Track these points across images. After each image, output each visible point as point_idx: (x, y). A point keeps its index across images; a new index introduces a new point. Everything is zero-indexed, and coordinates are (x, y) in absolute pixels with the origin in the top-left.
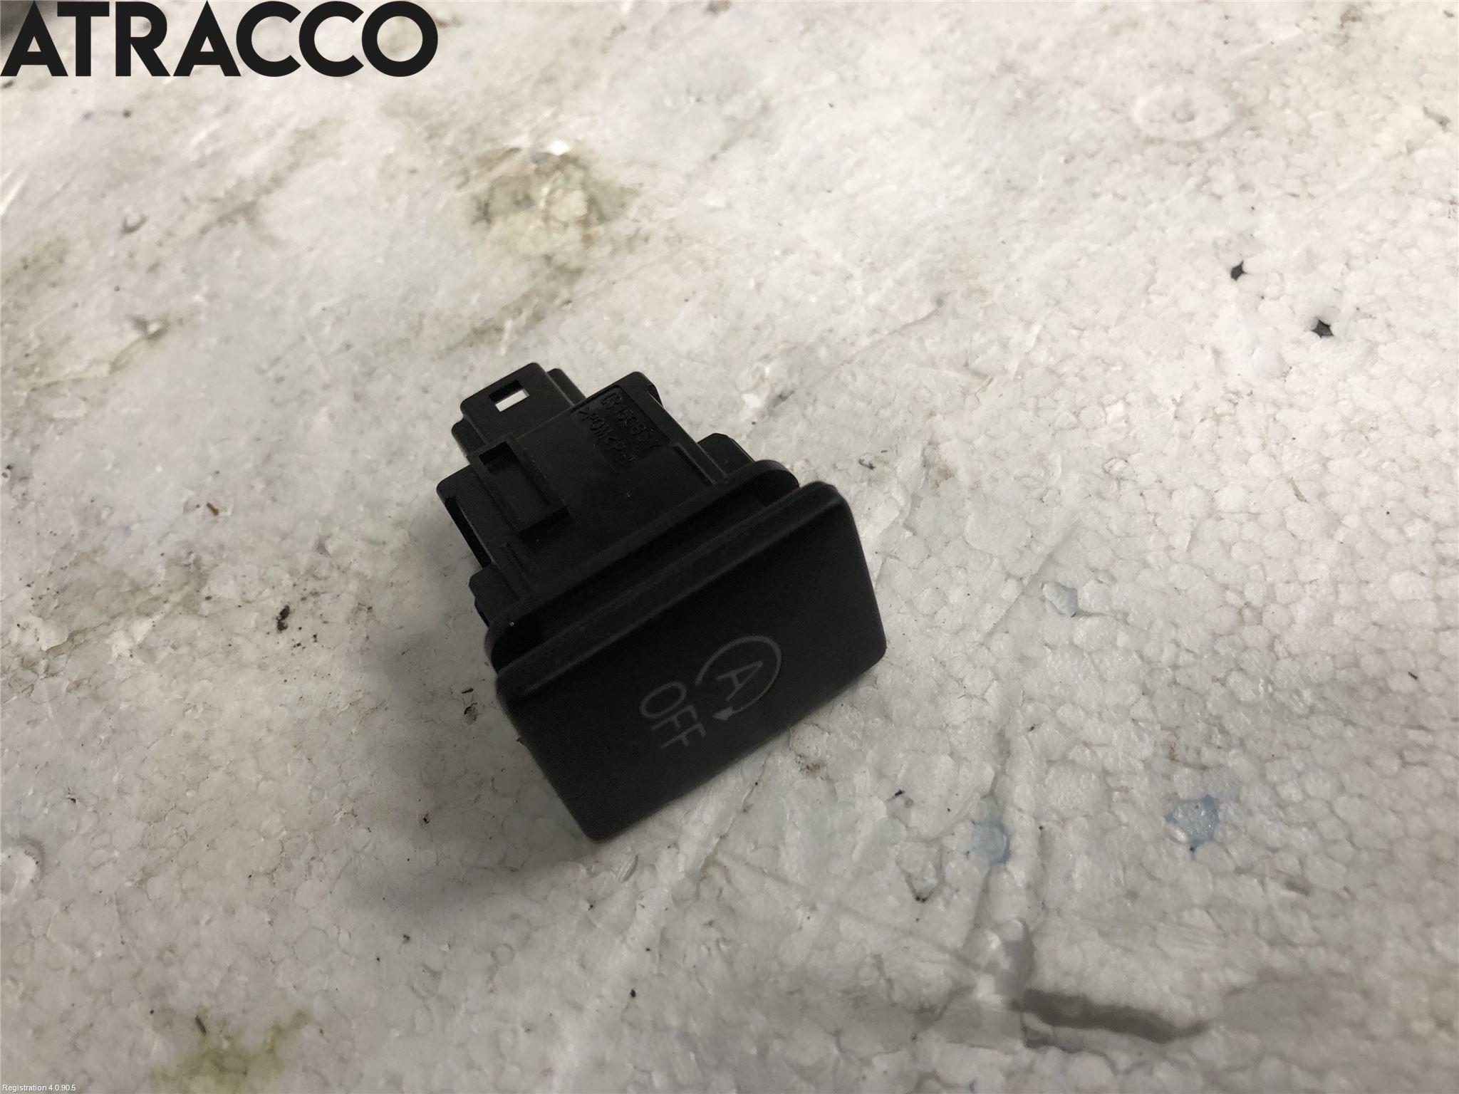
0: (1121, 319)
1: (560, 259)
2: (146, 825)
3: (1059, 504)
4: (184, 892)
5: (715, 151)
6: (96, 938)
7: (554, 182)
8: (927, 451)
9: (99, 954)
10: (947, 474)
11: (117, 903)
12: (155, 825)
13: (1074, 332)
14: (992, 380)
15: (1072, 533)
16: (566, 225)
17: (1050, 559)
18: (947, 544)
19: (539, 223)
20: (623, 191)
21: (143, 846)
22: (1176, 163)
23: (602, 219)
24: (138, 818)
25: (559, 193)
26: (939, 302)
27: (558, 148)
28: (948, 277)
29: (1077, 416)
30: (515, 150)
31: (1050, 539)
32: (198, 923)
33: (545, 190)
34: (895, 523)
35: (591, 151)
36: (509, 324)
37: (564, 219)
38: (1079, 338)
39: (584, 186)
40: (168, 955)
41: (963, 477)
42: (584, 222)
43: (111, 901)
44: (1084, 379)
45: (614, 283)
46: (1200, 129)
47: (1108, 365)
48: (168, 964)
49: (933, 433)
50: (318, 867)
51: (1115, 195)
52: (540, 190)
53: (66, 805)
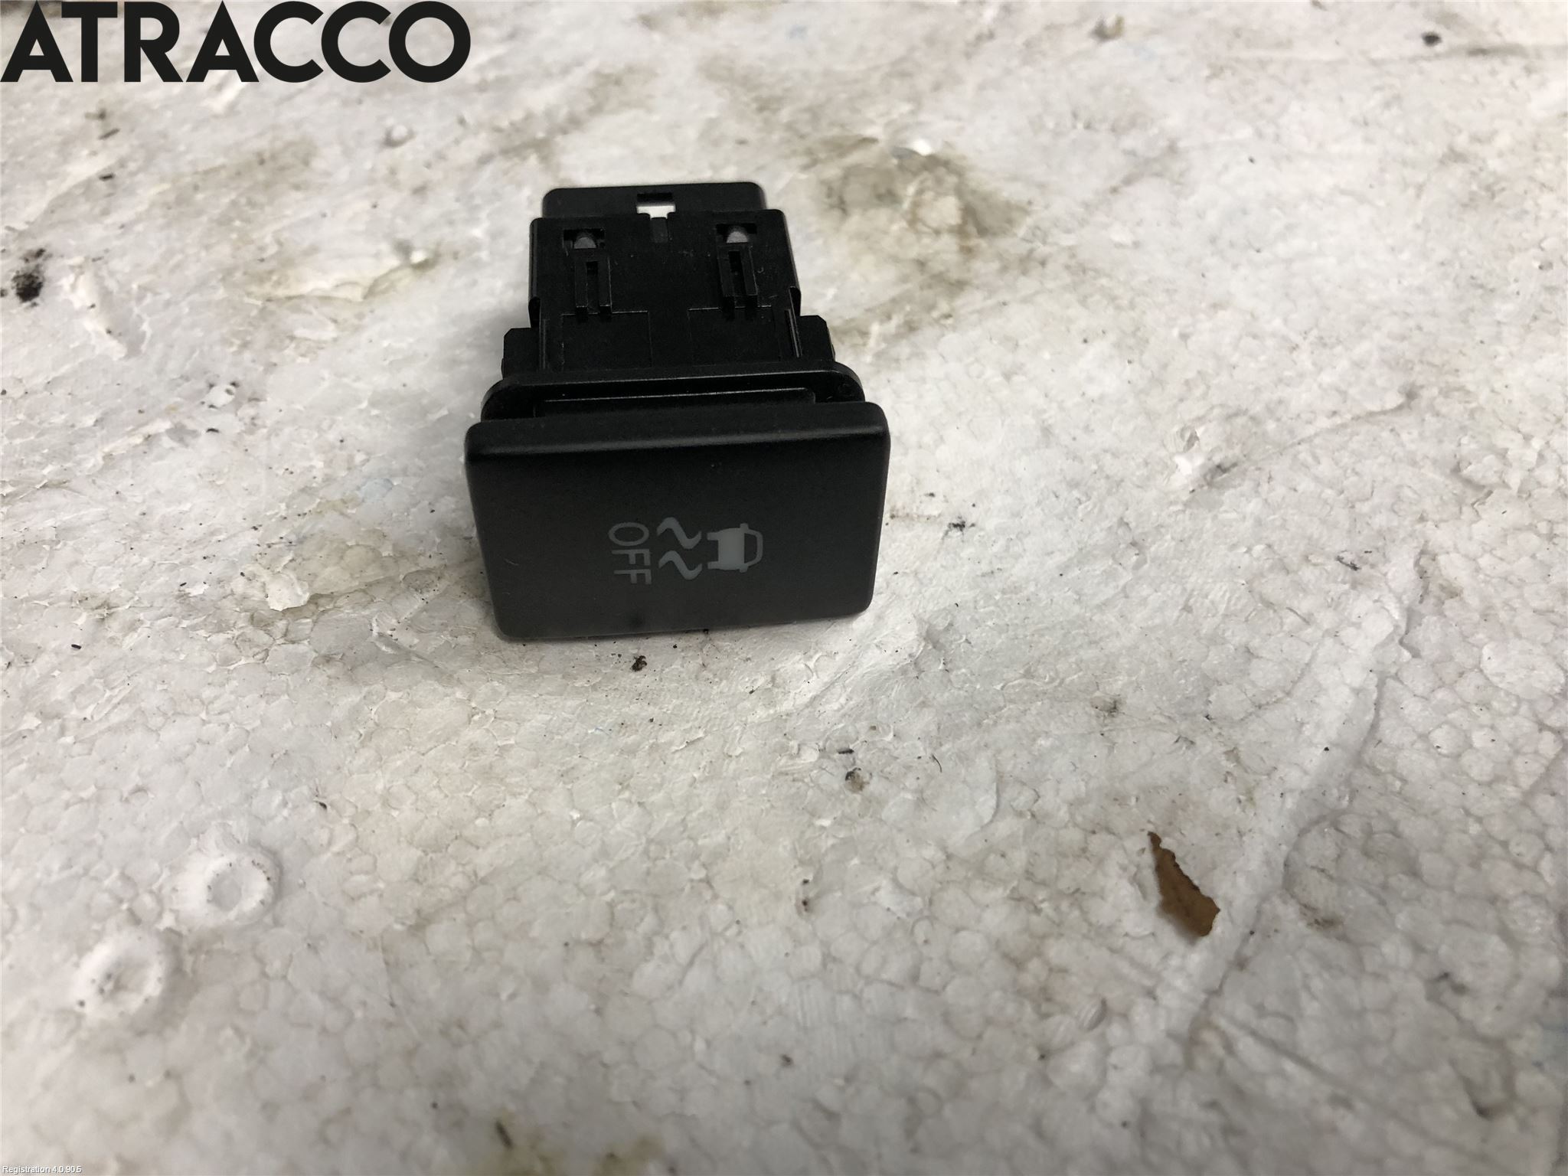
1: (936, 267)
2: (419, 853)
4: (477, 951)
5: (1114, 183)
6: (356, 993)
7: (922, 182)
8: (1422, 562)
9: (359, 1014)
10: (1453, 592)
11: (384, 950)
12: (433, 855)
14: (1490, 493)
16: (937, 232)
18: (1461, 674)
19: (904, 224)
20: (1009, 206)
21: (417, 881)
23: (983, 231)
24: (410, 843)
25: (928, 196)
26: (1411, 394)
27: (923, 147)
28: (1418, 368)
30: (872, 141)
32: (497, 995)
33: (911, 190)
34: (1389, 638)
35: (964, 158)
37: (934, 225)
39: (959, 192)
40: (455, 1032)
41: (1469, 599)
42: (960, 231)
43: (376, 946)
45: (1005, 304)
48: (457, 1045)
49: (1427, 542)
52: (905, 188)
53: (314, 809)
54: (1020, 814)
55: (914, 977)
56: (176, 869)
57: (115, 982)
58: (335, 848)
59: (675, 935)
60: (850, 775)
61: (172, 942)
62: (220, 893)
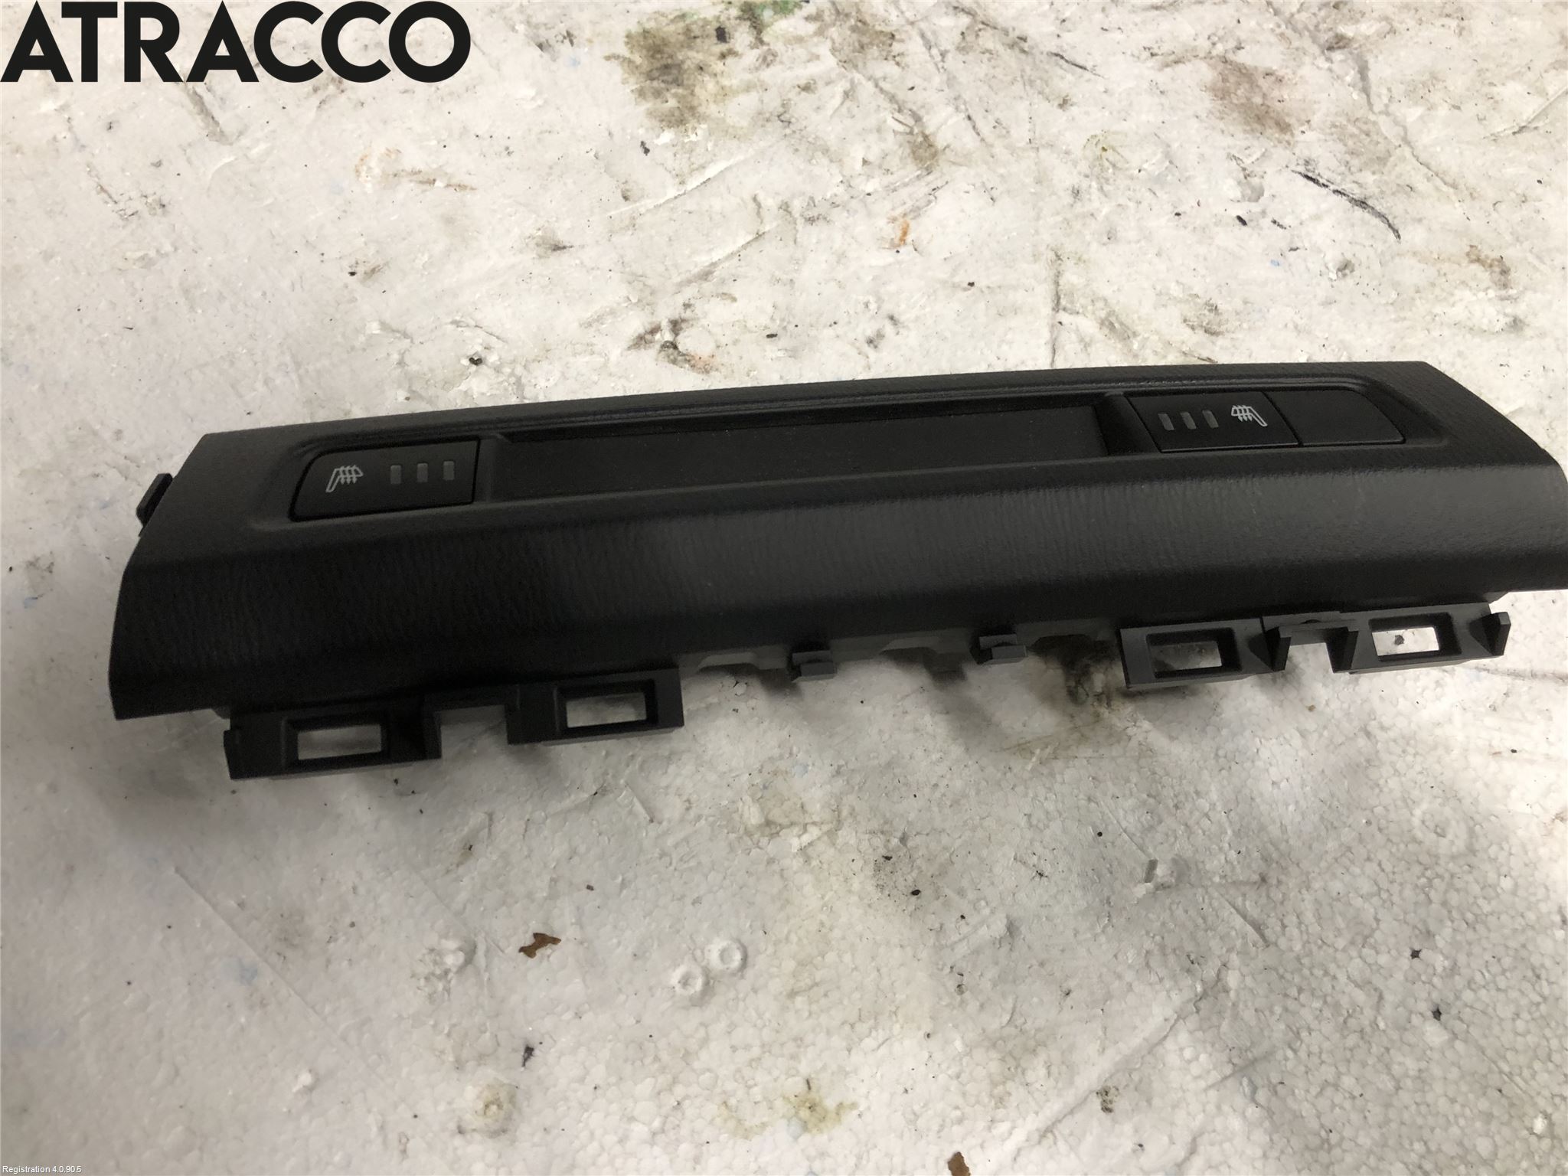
0: (1344, 950)
2: (797, 964)
3: (1269, 1038)
6: (767, 1015)
8: (1221, 970)
10: (1226, 991)
12: (801, 967)
13: (1320, 942)
14: (1268, 946)
15: (1268, 1056)
17: (1254, 1062)
18: (1210, 1027)
21: (794, 975)
22: (1421, 864)
24: (793, 959)
26: (1264, 879)
28: (1274, 865)
29: (1299, 993)
31: (1257, 1052)
34: (1190, 1000)
36: (1038, 751)
38: (1320, 947)
41: (1232, 994)
44: (1312, 974)
45: (1102, 757)
46: (1443, 846)
47: (1326, 973)
48: (799, 1047)
49: (1228, 961)
50: (874, 1033)
51: (1380, 865)
53: (761, 933)
54: (1016, 1027)
55: (958, 1077)
56: (709, 941)
57: (685, 982)
58: (768, 952)
59: (880, 1031)
60: (959, 986)
61: (707, 973)
62: (724, 955)
